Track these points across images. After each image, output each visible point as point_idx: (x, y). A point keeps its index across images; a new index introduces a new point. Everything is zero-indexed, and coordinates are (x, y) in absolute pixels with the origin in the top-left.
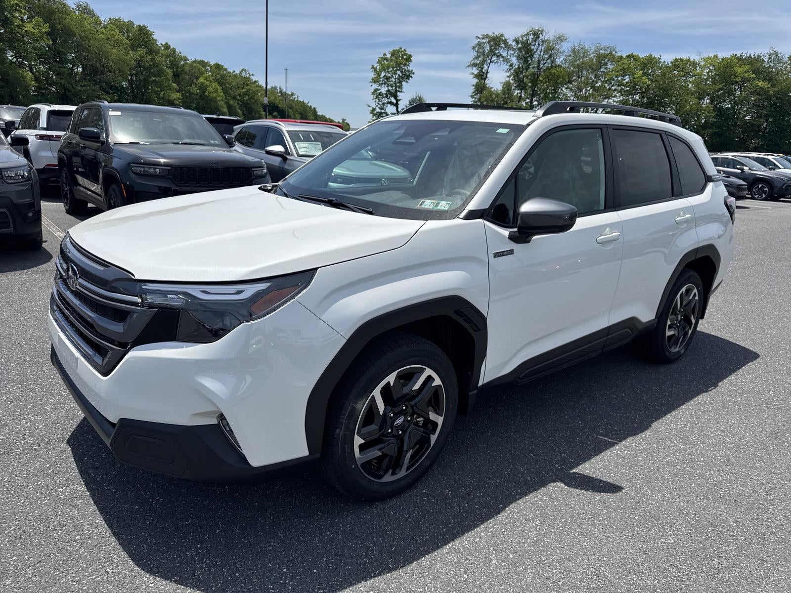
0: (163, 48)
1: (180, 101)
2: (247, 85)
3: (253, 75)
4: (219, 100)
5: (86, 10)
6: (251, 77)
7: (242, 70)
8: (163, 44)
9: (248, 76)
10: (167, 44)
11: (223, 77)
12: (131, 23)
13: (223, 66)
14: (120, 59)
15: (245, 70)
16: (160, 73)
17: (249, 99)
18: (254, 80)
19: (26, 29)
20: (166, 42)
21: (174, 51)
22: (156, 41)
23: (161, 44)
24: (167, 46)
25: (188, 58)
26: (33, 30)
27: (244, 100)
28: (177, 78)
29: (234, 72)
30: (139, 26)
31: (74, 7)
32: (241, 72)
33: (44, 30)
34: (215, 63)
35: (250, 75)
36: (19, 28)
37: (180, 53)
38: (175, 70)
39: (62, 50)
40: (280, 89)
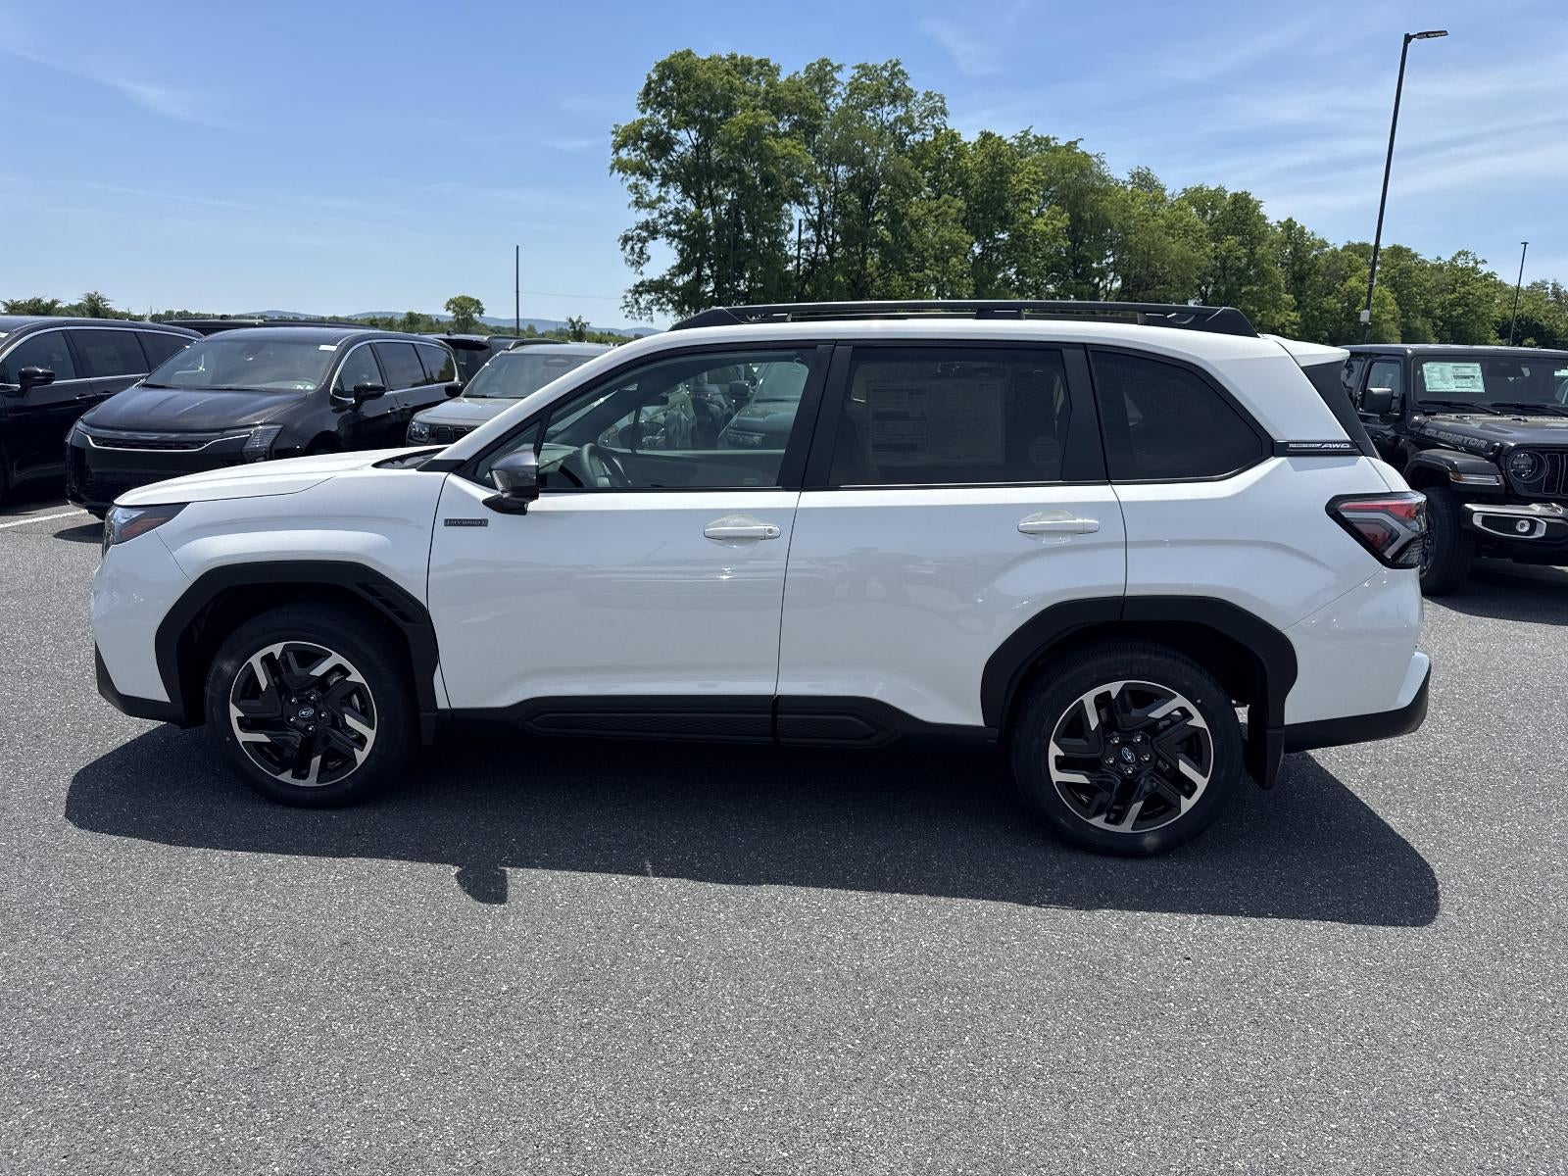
0: (1280, 229)
1: (1295, 327)
2: (1464, 284)
3: (1484, 261)
4: (1385, 321)
5: (1144, 181)
6: (1479, 266)
7: (1459, 254)
8: (1282, 221)
9: (1471, 264)
10: (1290, 220)
11: (1406, 272)
12: (1219, 193)
13: (1408, 250)
14: (1182, 259)
15: (1466, 253)
16: (1263, 276)
17: (1465, 313)
18: (1485, 272)
19: (1034, 227)
20: (1289, 216)
21: (1302, 231)
22: (1265, 217)
23: (1278, 222)
24: (1289, 225)
25: (1328, 242)
26: (1045, 228)
27: (1451, 316)
28: (1298, 282)
29: (1439, 258)
30: (1236, 194)
31: (1127, 178)
32: (1454, 259)
33: (1060, 225)
34: (1391, 246)
35: (1476, 263)
36: (1025, 228)
37: (1313, 234)
38: (1296, 268)
39: (1087, 254)
40: (1554, 285)
